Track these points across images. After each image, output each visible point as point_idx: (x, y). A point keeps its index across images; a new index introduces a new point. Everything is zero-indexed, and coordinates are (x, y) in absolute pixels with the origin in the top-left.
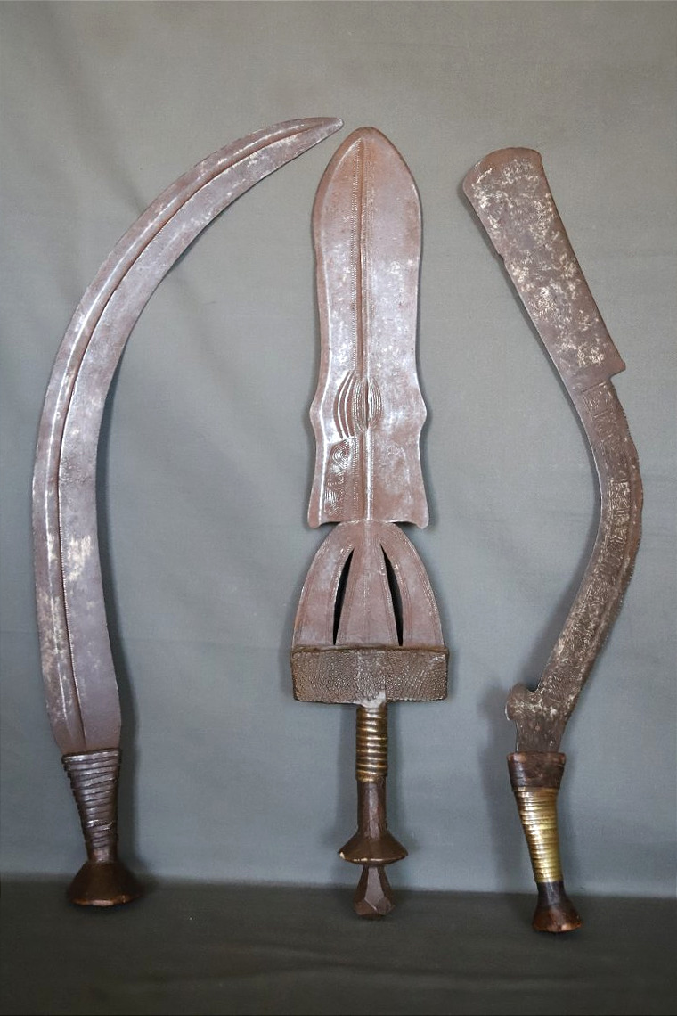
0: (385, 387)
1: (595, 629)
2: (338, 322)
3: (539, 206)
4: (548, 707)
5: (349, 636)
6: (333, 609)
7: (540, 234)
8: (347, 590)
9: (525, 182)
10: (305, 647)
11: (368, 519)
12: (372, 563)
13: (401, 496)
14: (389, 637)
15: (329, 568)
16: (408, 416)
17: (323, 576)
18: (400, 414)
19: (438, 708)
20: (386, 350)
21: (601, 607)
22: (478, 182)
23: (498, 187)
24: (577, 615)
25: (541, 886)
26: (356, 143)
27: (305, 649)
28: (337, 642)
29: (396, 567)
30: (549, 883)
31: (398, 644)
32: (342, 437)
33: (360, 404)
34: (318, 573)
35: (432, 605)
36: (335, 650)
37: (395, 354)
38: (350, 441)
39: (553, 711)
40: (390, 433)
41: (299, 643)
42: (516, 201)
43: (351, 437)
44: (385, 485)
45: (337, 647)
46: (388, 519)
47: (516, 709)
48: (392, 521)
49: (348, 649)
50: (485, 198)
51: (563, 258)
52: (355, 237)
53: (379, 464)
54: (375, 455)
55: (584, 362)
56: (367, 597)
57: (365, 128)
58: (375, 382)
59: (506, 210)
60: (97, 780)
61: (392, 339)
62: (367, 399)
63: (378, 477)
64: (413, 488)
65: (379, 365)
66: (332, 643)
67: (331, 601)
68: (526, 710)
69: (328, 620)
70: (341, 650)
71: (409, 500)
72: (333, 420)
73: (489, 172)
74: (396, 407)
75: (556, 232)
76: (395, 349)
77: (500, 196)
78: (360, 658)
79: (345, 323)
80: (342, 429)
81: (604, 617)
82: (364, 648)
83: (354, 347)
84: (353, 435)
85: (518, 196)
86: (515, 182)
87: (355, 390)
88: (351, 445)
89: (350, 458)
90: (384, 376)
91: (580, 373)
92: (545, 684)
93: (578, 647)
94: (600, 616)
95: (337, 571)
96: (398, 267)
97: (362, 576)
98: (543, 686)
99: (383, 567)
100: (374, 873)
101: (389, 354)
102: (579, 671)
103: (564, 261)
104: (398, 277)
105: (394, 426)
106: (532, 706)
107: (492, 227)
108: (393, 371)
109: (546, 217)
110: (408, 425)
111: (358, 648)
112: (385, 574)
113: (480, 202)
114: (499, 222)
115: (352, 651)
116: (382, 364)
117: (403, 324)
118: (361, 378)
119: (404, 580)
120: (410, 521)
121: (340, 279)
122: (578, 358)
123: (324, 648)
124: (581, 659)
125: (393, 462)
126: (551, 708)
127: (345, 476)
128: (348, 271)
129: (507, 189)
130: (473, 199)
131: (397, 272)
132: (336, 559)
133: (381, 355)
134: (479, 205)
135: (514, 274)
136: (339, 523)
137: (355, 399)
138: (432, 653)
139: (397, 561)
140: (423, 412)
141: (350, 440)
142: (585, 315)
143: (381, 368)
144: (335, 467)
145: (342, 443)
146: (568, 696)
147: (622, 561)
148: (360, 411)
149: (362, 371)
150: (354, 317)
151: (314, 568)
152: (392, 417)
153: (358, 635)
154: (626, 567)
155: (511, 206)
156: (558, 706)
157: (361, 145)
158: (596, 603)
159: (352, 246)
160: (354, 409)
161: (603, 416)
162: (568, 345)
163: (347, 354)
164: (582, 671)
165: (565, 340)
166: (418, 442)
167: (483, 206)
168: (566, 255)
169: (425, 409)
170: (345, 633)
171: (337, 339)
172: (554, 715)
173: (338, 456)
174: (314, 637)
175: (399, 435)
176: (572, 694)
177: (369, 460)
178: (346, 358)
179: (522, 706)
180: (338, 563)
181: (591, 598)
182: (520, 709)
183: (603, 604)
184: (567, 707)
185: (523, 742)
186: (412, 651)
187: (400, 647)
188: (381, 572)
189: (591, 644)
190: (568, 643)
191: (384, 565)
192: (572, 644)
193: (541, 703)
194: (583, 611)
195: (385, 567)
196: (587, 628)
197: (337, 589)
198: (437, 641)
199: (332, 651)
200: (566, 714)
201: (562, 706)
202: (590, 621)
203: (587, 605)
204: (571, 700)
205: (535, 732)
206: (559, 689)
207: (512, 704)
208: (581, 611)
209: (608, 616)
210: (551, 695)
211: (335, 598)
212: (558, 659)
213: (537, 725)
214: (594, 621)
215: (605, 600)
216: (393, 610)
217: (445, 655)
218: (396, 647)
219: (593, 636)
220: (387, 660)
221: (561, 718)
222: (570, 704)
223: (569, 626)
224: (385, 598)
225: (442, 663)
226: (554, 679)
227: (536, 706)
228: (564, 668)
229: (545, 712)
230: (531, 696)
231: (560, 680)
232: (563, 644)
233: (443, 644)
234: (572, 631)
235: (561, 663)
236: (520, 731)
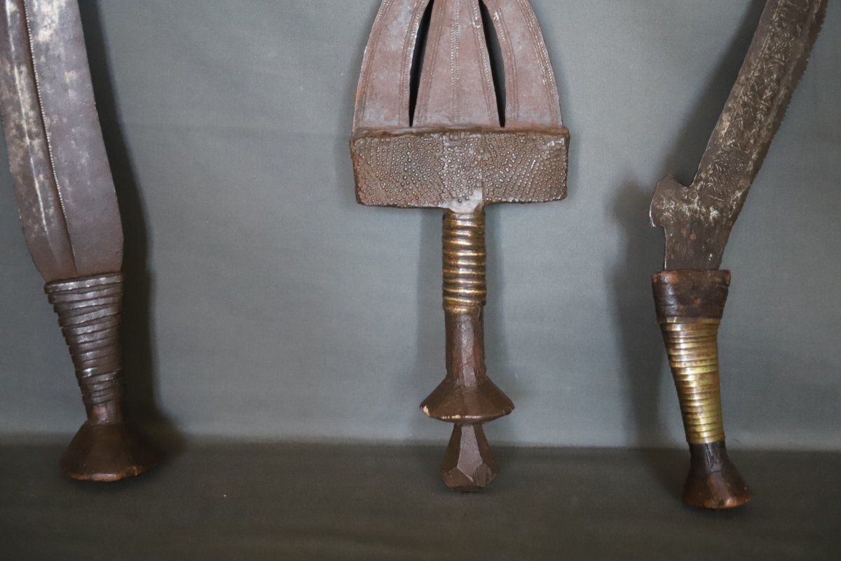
1: (772, 98)
4: (708, 208)
6: (409, 77)
8: (428, 50)
10: (370, 130)
12: (461, 11)
14: (485, 114)
15: (401, 19)
17: (394, 31)
19: (553, 211)
21: (781, 68)
24: (747, 79)
25: (696, 449)
27: (371, 134)
28: (415, 122)
29: (496, 16)
30: (706, 445)
31: (498, 124)
34: (386, 26)
35: (546, 69)
36: (412, 133)
39: (714, 213)
41: (361, 125)
45: (414, 130)
47: (663, 211)
49: (429, 133)
56: (456, 59)
60: (93, 315)
66: (407, 125)
67: (405, 66)
68: (678, 213)
69: (401, 92)
70: (420, 134)
78: (447, 144)
81: (783, 82)
82: (452, 131)
92: (703, 176)
93: (749, 124)
94: (778, 81)
95: (412, 22)
97: (448, 29)
98: (701, 179)
99: (477, 16)
100: (468, 433)
102: (749, 158)
106: (685, 207)
111: (443, 131)
112: (480, 26)
115: (436, 136)
119: (507, 34)
123: (397, 132)
124: (752, 141)
126: (711, 208)
132: (412, 5)
138: (546, 137)
139: (497, 8)
146: (734, 192)
151: (381, 19)
153: (443, 113)
154: (816, 11)
156: (721, 205)
158: (774, 63)
164: (754, 156)
170: (426, 111)
172: (714, 219)
174: (382, 117)
176: (739, 189)
179: (672, 207)
180: (414, 12)
181: (767, 56)
182: (668, 211)
183: (782, 64)
184: (732, 208)
185: (672, 257)
186: (518, 133)
187: (502, 129)
188: (474, 23)
189: (766, 120)
190: (735, 118)
191: (479, 13)
192: (740, 121)
193: (698, 203)
194: (756, 74)
195: (480, 16)
196: (761, 98)
197: (413, 48)
198: (553, 120)
199: (408, 136)
200: (730, 216)
201: (726, 206)
202: (766, 88)
203: (762, 66)
204: (737, 197)
205: (689, 242)
206: (722, 183)
207: (659, 204)
208: (754, 74)
209: (788, 81)
210: (711, 191)
211: (411, 60)
212: (721, 141)
213: (691, 233)
214: (771, 88)
215: (785, 58)
216: (491, 78)
217: (563, 139)
218: (496, 129)
219: (769, 109)
220: (484, 147)
221: (724, 223)
222: (735, 203)
223: (736, 95)
224: (480, 61)
225: (560, 150)
226: (715, 169)
227: (691, 206)
228: (729, 153)
229: (703, 215)
230: (685, 193)
231: (723, 170)
232: (728, 120)
233: (561, 124)
234: (741, 101)
235: (725, 146)
236: (669, 241)
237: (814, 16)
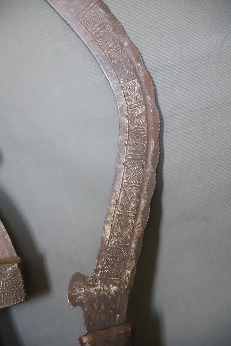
1: (137, 208)
4: (108, 286)
21: (137, 188)
24: (117, 201)
39: (114, 288)
68: (87, 294)
81: (142, 195)
93: (123, 228)
94: (139, 196)
98: (99, 269)
102: (129, 247)
106: (92, 290)
124: (129, 237)
126: (111, 286)
138: (6, 265)
146: (124, 271)
147: (148, 145)
154: (152, 149)
156: (118, 282)
158: (132, 186)
161: (101, 30)
164: (133, 246)
172: (114, 291)
176: (128, 269)
179: (83, 291)
181: (126, 184)
182: (81, 295)
183: (138, 185)
184: (126, 282)
185: (90, 323)
189: (136, 222)
190: (114, 227)
192: (118, 227)
193: (100, 285)
194: (121, 196)
196: (128, 209)
198: (10, 254)
200: (126, 287)
201: (121, 282)
202: (130, 203)
203: (124, 190)
204: (128, 274)
205: (100, 311)
206: (115, 268)
207: (73, 292)
208: (119, 196)
209: (145, 195)
210: (108, 275)
212: (108, 242)
213: (100, 305)
214: (134, 202)
215: (139, 182)
217: (16, 265)
219: (136, 215)
221: (123, 292)
222: (127, 278)
223: (111, 212)
225: (16, 271)
226: (107, 261)
227: (96, 288)
228: (115, 248)
229: (106, 291)
230: (90, 281)
231: (113, 260)
232: (109, 229)
233: (16, 255)
234: (115, 215)
235: (111, 245)
236: (86, 313)
237: (152, 152)
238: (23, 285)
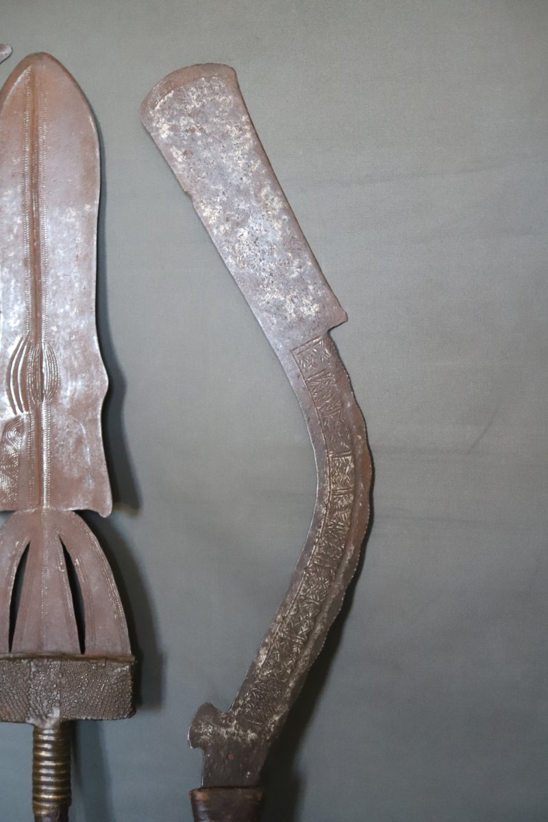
0: (62, 354)
1: (309, 634)
2: (9, 281)
3: (235, 132)
4: (245, 731)
5: (24, 643)
6: (9, 611)
7: (236, 165)
8: (24, 590)
9: (217, 105)
11: (44, 507)
12: (49, 558)
13: (81, 479)
14: (68, 642)
15: (3, 564)
16: (88, 386)
18: (79, 384)
20: (62, 311)
21: (316, 607)
22: (158, 107)
23: (181, 113)
24: (284, 618)
26: (26, 72)
28: (12, 649)
29: (77, 562)
31: (79, 651)
32: (15, 413)
33: (34, 374)
35: (117, 606)
36: (8, 658)
37: (72, 314)
38: (25, 417)
39: (252, 735)
40: (68, 407)
42: (205, 127)
43: (25, 412)
44: (63, 468)
45: (12, 656)
46: (68, 506)
47: (202, 734)
48: (71, 509)
49: (20, 659)
50: (166, 127)
51: (264, 192)
52: (28, 181)
53: (56, 443)
54: (51, 432)
55: (294, 315)
57: (36, 54)
58: (50, 348)
59: (193, 139)
61: (69, 297)
62: (41, 368)
63: (55, 458)
64: (94, 470)
65: (54, 329)
66: (8, 651)
67: (6, 602)
69: (3, 623)
70: (14, 659)
71: (90, 484)
72: (5, 393)
73: (170, 95)
74: (74, 376)
75: (255, 162)
76: (72, 309)
77: (185, 122)
78: (33, 669)
79: (17, 281)
80: (15, 403)
81: (320, 618)
82: (39, 657)
83: (27, 308)
84: (27, 410)
85: (207, 121)
86: (203, 106)
87: (30, 359)
88: (25, 421)
89: (24, 437)
90: (60, 340)
91: (290, 327)
92: (241, 702)
93: (284, 657)
94: (315, 619)
95: (11, 567)
96: (74, 214)
97: (39, 572)
98: (239, 706)
99: (62, 562)
101: (66, 314)
102: (286, 685)
103: (266, 196)
104: (73, 226)
105: (72, 399)
106: (223, 731)
107: (177, 161)
108: (71, 334)
109: (243, 144)
110: (87, 396)
111: (31, 657)
112: (64, 570)
113: (160, 131)
114: (185, 153)
115: (24, 662)
116: (58, 327)
117: (80, 281)
118: (36, 344)
119: (86, 577)
120: (91, 508)
121: (10, 231)
122: (286, 311)
124: (289, 671)
125: (71, 441)
126: (249, 731)
127: (20, 458)
128: (19, 221)
129: (194, 114)
130: (152, 128)
131: (73, 220)
132: (11, 552)
133: (56, 316)
134: (159, 135)
135: (204, 214)
136: (14, 511)
137: (30, 368)
138: (114, 664)
139: (78, 555)
140: (103, 381)
141: (24, 415)
142: (294, 259)
143: (58, 332)
144: (9, 447)
145: (16, 420)
146: (271, 716)
147: (344, 551)
148: (34, 382)
149: (37, 336)
150: (27, 273)
152: (70, 388)
153: (33, 641)
154: (349, 558)
155: (199, 134)
156: (259, 729)
157: (32, 75)
158: (309, 603)
159: (23, 193)
160: (29, 380)
161: (320, 377)
162: (271, 295)
163: (19, 318)
164: (291, 684)
165: (269, 289)
166: (99, 417)
167: (164, 136)
168: (269, 188)
169: (106, 378)
170: (22, 639)
171: (9, 300)
172: (252, 740)
173: (12, 434)
175: (78, 409)
176: (277, 713)
177: (45, 439)
178: (18, 321)
179: (210, 730)
180: (13, 558)
181: (302, 597)
182: (206, 735)
183: (317, 603)
184: (270, 731)
185: (210, 775)
186: (91, 661)
187: (81, 656)
188: (60, 568)
189: (302, 653)
190: (272, 652)
191: (64, 559)
192: (277, 654)
193: (235, 727)
194: (292, 613)
195: (64, 562)
196: (297, 633)
197: (12, 588)
198: (123, 648)
199: (4, 661)
200: (268, 738)
201: (264, 729)
202: (301, 625)
203: (297, 606)
204: (275, 721)
205: (227, 762)
206: (259, 708)
207: (197, 728)
208: (289, 613)
209: (323, 618)
210: (249, 716)
211: (10, 598)
212: (258, 671)
213: (229, 754)
214: (307, 625)
215: (320, 599)
216: (73, 612)
217: (128, 667)
218: (77, 656)
219: (305, 643)
220: (63, 672)
221: (262, 744)
222: (273, 726)
223: (273, 631)
224: (64, 599)
225: (126, 675)
226: (252, 696)
227: (229, 730)
228: (266, 682)
229: (241, 737)
230: (223, 718)
231: (260, 697)
232: (265, 654)
233: (130, 652)
234: (277, 637)
235: (262, 676)
236: (207, 761)
237: (347, 562)
238: (131, 697)
